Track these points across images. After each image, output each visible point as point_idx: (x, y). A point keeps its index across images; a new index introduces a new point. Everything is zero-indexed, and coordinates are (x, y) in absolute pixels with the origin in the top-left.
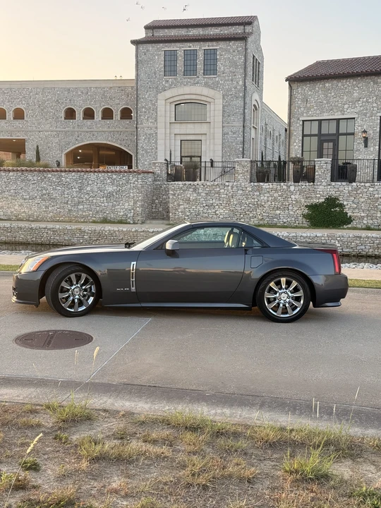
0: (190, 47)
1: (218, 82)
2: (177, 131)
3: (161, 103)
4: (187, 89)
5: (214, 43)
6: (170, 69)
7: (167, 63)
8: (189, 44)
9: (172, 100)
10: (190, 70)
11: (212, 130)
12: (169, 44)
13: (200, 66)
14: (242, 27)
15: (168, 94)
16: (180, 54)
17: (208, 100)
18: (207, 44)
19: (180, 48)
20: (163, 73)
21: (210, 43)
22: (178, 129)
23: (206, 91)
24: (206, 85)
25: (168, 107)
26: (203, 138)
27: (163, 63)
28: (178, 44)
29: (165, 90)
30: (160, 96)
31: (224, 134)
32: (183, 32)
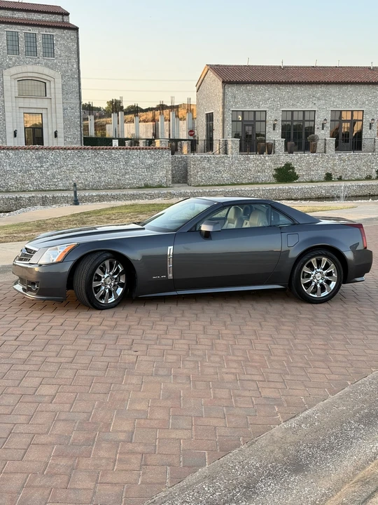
0: (30, 30)
1: (56, 64)
2: (21, 105)
3: (6, 78)
4: (30, 68)
5: (51, 30)
6: (13, 47)
7: (10, 43)
8: (28, 28)
9: (16, 76)
10: (32, 51)
11: (53, 106)
12: (11, 26)
13: (40, 49)
14: (61, 17)
15: (13, 70)
16: (21, 35)
17: (48, 78)
18: (45, 29)
19: (21, 30)
20: (6, 51)
21: (47, 29)
22: (23, 103)
23: (47, 71)
24: (46, 65)
25: (13, 83)
26: (44, 112)
27: (5, 42)
28: (19, 27)
29: (9, 67)
30: (5, 72)
31: (64, 109)
32: (9, 14)
